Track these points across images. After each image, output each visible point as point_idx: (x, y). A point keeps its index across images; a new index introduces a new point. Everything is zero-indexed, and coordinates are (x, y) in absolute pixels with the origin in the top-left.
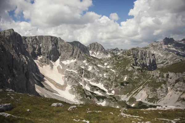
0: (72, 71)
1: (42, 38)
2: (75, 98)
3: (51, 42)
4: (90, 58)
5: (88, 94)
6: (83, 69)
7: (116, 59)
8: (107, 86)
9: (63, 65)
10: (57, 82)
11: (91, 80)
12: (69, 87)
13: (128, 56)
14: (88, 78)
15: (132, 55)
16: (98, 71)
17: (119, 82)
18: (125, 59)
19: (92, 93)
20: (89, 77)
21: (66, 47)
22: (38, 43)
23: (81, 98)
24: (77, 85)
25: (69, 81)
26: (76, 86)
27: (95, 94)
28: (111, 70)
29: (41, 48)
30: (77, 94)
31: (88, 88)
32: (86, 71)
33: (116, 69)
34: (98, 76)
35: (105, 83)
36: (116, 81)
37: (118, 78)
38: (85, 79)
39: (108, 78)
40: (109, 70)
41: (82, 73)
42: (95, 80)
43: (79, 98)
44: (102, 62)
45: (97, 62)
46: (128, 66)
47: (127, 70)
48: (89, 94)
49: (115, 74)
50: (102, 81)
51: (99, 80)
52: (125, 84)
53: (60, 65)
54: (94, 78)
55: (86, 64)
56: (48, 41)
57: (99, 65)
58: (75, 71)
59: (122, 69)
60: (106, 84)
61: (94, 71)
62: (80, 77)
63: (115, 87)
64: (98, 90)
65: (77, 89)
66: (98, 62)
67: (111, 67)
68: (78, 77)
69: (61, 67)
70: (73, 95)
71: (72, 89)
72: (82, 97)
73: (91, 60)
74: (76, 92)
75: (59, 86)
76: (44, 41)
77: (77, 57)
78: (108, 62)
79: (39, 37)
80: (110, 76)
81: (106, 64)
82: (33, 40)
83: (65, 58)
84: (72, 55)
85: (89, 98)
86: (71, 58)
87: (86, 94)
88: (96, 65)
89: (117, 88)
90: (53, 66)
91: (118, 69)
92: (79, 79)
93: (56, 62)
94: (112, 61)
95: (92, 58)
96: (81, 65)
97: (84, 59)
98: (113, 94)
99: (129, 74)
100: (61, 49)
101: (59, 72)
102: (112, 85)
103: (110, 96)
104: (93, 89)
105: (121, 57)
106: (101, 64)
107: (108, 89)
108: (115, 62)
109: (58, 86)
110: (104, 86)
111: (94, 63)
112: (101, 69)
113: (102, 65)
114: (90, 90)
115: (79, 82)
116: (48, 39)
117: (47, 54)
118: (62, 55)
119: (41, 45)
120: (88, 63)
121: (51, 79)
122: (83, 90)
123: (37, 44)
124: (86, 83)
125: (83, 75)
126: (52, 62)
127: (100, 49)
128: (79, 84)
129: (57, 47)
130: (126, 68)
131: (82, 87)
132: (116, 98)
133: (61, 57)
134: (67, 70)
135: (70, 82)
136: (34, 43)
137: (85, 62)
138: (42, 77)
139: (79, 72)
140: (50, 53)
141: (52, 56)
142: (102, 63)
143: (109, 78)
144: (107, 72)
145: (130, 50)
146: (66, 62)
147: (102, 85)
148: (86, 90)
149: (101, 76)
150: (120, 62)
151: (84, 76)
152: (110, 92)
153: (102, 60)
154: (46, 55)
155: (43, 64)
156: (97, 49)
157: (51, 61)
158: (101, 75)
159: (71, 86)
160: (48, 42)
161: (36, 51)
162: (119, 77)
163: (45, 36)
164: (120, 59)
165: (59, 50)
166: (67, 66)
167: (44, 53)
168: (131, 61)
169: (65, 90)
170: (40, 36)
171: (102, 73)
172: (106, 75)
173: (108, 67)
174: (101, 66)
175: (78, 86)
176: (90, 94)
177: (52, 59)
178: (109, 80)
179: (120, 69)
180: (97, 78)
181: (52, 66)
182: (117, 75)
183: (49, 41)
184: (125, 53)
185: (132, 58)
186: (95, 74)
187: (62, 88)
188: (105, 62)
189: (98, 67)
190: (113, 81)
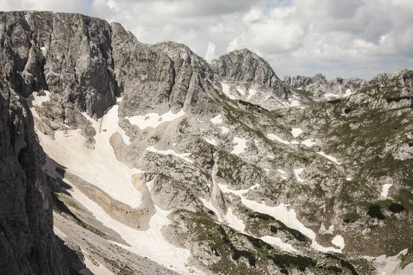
0: (170, 156)
1: (49, 23)
2: (191, 262)
3: (85, 38)
4: (235, 106)
5: (239, 247)
6: (212, 148)
7: (337, 115)
8: (310, 217)
9: (132, 131)
10: (116, 195)
11: (247, 191)
12: (161, 217)
13: (389, 100)
14: (234, 182)
15: (405, 98)
16: (272, 156)
17: (361, 204)
18: (375, 115)
19: (257, 243)
20: (239, 179)
21: (142, 61)
22: (32, 42)
23: (216, 260)
24: (194, 210)
25: (162, 193)
26: (191, 213)
27: (269, 247)
28: (322, 153)
29: (44, 62)
30: (196, 244)
31: (237, 223)
32: (223, 155)
33: (342, 151)
34: (274, 178)
35: (304, 206)
36: (345, 197)
37: (353, 186)
38: (225, 188)
39: (313, 187)
40: (312, 154)
41: (212, 163)
42: (262, 190)
43: (206, 263)
44: (281, 122)
45: (262, 123)
46: (392, 143)
47: (390, 155)
48: (243, 244)
49: (342, 169)
50: (288, 196)
51: (276, 191)
52: (388, 213)
53: (122, 132)
54: (258, 185)
55: (225, 130)
56: (72, 34)
57: (271, 136)
58: (183, 156)
59: (369, 151)
60: (307, 210)
61: (256, 157)
62: (204, 178)
63: (347, 221)
64: (280, 233)
65: (195, 225)
66: (266, 123)
67: (318, 142)
68: (197, 178)
69: (127, 140)
70: (180, 250)
71: (176, 226)
72: (219, 258)
73: (242, 114)
74: (194, 235)
75: (122, 210)
76: (56, 34)
77: (187, 101)
78: (305, 123)
79: (35, 15)
80: (322, 178)
81: (296, 132)
82: (12, 27)
83: (142, 104)
84: (169, 92)
85: (244, 260)
86: (165, 104)
87: (233, 248)
88: (260, 134)
89: (354, 225)
90: (95, 134)
91: (349, 152)
92: (201, 185)
93: (105, 117)
94: (322, 122)
95: (242, 107)
96: (206, 134)
97: (214, 112)
98: (339, 251)
99: (399, 174)
100: (125, 69)
101: (119, 158)
102: (333, 212)
103: (329, 255)
104: (256, 225)
105: (357, 105)
106: (278, 130)
107: (316, 229)
108: (335, 123)
109: (118, 214)
110: (301, 215)
111: (251, 126)
112: (281, 150)
113: (283, 134)
114: (246, 230)
115: (201, 199)
116: (74, 28)
117: (72, 87)
118: (129, 91)
119: (43, 49)
120: (233, 127)
121: (92, 186)
122: (221, 229)
123: (30, 45)
124: (228, 202)
125: (214, 172)
126: (88, 118)
127: (260, 74)
128: (203, 206)
129: (109, 60)
130: (387, 150)
131: (213, 217)
132: (355, 267)
133: (126, 98)
134: (152, 149)
135: (167, 197)
136: (14, 38)
137: (220, 121)
138: (54, 175)
139: (200, 160)
140: (83, 83)
141: (90, 94)
142: (281, 127)
143: (318, 185)
144: (306, 161)
145: (396, 79)
146: (146, 121)
147: (292, 211)
148: (233, 231)
149: (285, 178)
150: (354, 127)
151: (219, 174)
152: (326, 239)
153: (280, 116)
154: (67, 92)
155: (53, 124)
156: (248, 76)
157: (84, 114)
158: (283, 174)
159: (169, 212)
160: (75, 39)
161: (25, 73)
162: (356, 183)
163: (61, 14)
164: (354, 113)
165: (117, 71)
166: (150, 135)
167: (58, 83)
168: (405, 121)
169: (147, 227)
170: (38, 13)
171: (287, 165)
172: (306, 175)
173: (308, 143)
174: (280, 140)
175: (198, 213)
176: (249, 246)
177: (89, 107)
178: (319, 192)
179: (361, 151)
180: (270, 183)
181: (90, 134)
182: (348, 173)
183: (77, 34)
184: (374, 91)
185: (406, 110)
186: (260, 169)
187: (137, 218)
188: (293, 123)
189: (267, 141)
190: (333, 199)
